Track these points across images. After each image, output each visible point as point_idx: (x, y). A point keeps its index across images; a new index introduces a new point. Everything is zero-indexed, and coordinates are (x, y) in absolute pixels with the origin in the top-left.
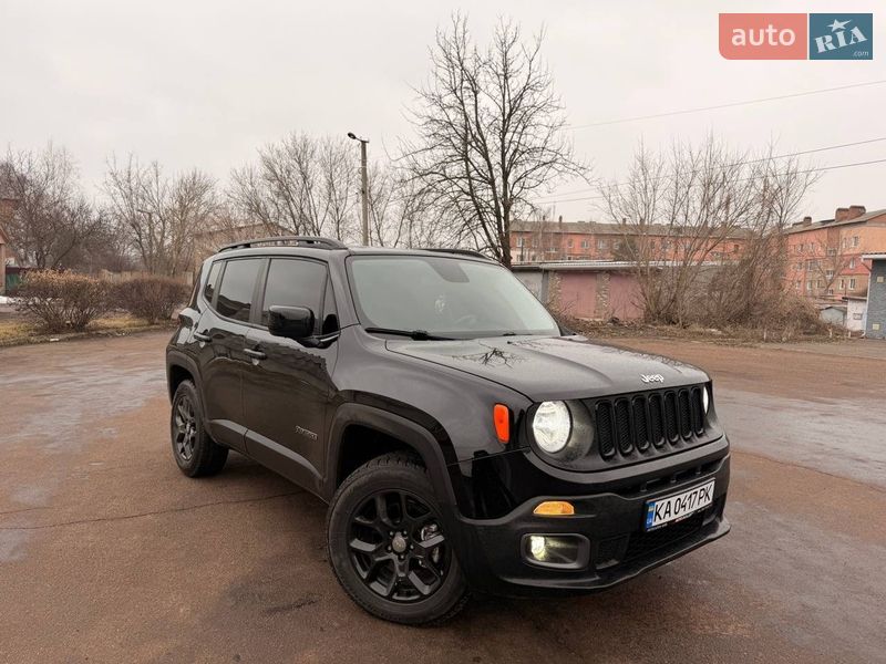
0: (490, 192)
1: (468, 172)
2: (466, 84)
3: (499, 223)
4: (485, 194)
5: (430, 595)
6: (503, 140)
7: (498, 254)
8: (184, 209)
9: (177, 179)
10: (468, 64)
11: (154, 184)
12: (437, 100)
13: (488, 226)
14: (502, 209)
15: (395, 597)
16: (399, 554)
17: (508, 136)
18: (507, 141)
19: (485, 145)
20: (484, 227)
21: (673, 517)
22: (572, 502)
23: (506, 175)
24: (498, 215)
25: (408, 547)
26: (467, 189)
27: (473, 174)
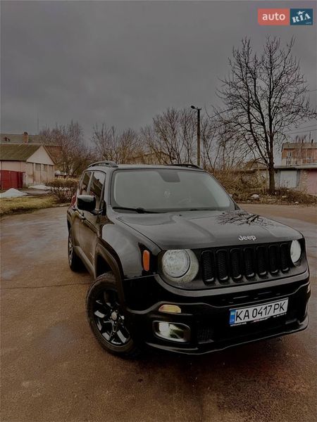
0: (263, 130)
1: (250, 120)
2: (249, 75)
3: (267, 145)
4: (259, 131)
5: (126, 343)
6: (269, 103)
7: (266, 162)
8: (124, 148)
9: (122, 134)
10: (251, 65)
11: (112, 137)
12: (233, 85)
13: (260, 148)
14: (269, 138)
15: (112, 342)
16: (115, 321)
17: (272, 100)
18: (272, 102)
19: (259, 105)
20: (259, 148)
21: (251, 319)
22: (180, 306)
23: (271, 120)
24: (266, 141)
25: (118, 318)
26: (249, 129)
27: (253, 121)
